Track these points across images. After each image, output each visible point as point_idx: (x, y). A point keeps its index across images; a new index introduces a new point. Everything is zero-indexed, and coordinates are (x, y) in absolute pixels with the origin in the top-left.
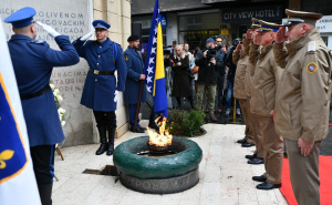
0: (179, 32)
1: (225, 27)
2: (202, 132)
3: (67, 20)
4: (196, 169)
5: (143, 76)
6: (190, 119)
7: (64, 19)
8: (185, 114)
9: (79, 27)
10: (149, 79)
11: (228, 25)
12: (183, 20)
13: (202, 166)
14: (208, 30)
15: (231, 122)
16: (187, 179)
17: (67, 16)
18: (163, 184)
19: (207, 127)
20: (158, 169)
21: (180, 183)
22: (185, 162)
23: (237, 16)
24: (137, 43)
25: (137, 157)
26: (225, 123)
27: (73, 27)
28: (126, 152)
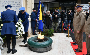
0: (48, 8)
1: (60, 7)
2: (53, 35)
3: (15, 3)
4: (51, 46)
5: (36, 20)
6: (50, 31)
7: (14, 3)
8: (48, 30)
9: (19, 6)
10: (38, 20)
11: (61, 6)
12: (49, 5)
13: (53, 45)
14: (56, 8)
15: (61, 32)
16: (48, 48)
17: (15, 2)
18: (41, 50)
19: (54, 34)
20: (40, 46)
21: (46, 49)
22: (48, 44)
23: (64, 4)
24: (35, 11)
25: (34, 42)
26: (60, 33)
27: (17, 6)
28: (31, 41)
